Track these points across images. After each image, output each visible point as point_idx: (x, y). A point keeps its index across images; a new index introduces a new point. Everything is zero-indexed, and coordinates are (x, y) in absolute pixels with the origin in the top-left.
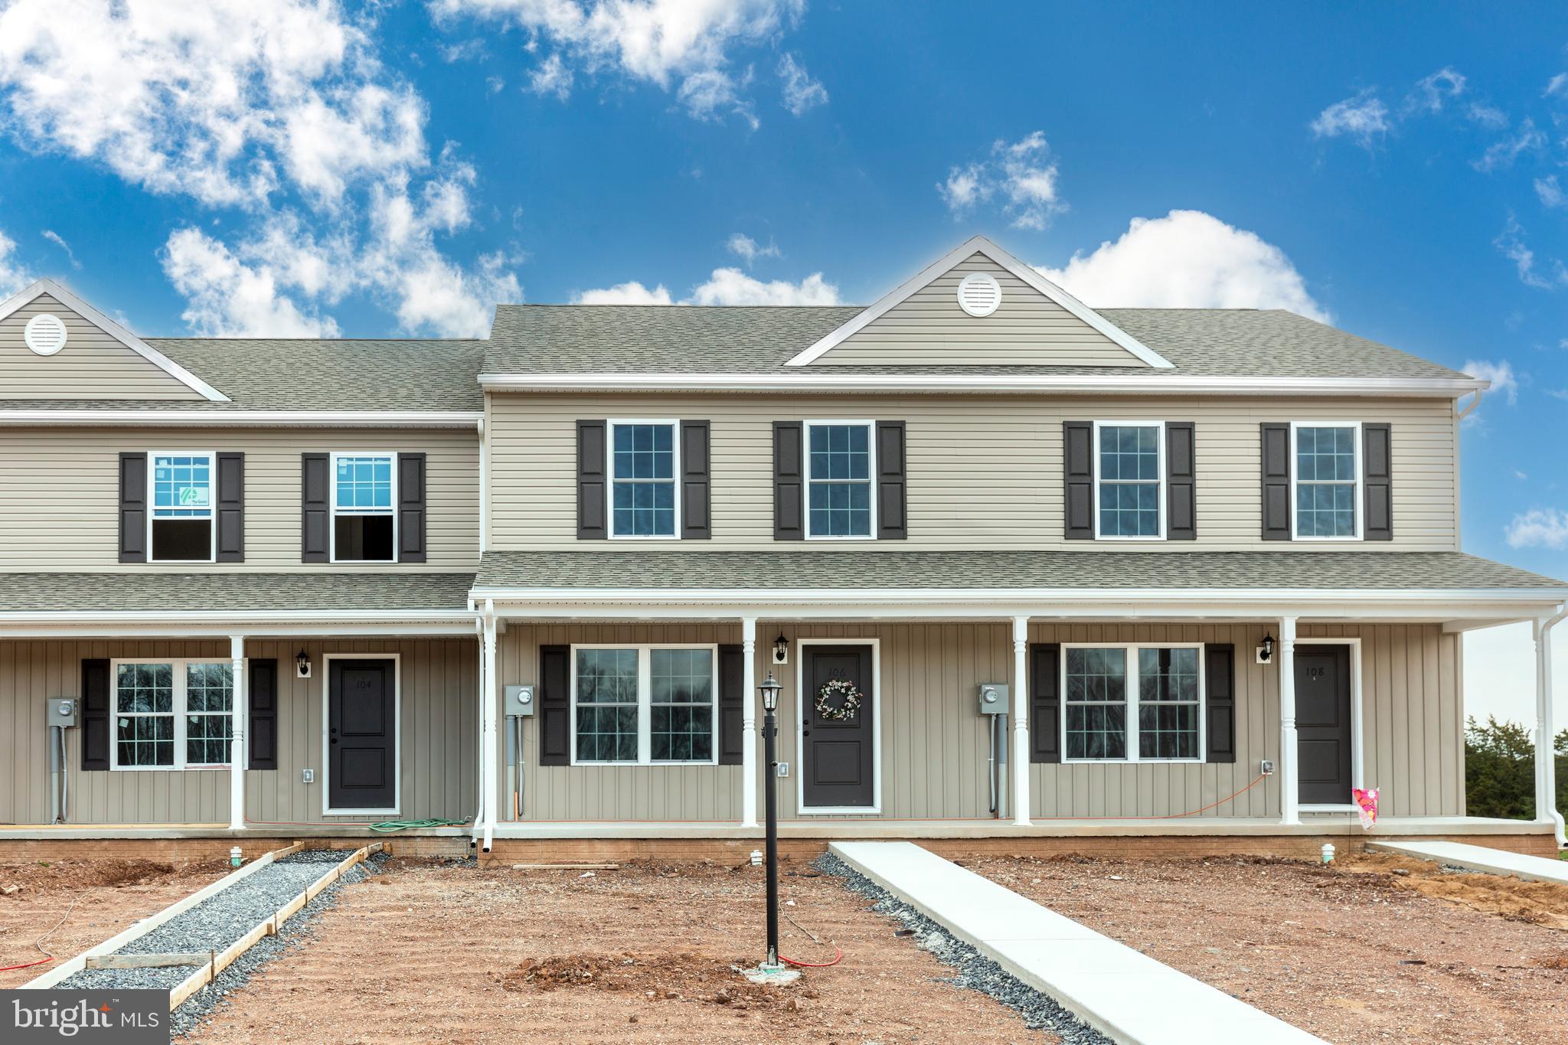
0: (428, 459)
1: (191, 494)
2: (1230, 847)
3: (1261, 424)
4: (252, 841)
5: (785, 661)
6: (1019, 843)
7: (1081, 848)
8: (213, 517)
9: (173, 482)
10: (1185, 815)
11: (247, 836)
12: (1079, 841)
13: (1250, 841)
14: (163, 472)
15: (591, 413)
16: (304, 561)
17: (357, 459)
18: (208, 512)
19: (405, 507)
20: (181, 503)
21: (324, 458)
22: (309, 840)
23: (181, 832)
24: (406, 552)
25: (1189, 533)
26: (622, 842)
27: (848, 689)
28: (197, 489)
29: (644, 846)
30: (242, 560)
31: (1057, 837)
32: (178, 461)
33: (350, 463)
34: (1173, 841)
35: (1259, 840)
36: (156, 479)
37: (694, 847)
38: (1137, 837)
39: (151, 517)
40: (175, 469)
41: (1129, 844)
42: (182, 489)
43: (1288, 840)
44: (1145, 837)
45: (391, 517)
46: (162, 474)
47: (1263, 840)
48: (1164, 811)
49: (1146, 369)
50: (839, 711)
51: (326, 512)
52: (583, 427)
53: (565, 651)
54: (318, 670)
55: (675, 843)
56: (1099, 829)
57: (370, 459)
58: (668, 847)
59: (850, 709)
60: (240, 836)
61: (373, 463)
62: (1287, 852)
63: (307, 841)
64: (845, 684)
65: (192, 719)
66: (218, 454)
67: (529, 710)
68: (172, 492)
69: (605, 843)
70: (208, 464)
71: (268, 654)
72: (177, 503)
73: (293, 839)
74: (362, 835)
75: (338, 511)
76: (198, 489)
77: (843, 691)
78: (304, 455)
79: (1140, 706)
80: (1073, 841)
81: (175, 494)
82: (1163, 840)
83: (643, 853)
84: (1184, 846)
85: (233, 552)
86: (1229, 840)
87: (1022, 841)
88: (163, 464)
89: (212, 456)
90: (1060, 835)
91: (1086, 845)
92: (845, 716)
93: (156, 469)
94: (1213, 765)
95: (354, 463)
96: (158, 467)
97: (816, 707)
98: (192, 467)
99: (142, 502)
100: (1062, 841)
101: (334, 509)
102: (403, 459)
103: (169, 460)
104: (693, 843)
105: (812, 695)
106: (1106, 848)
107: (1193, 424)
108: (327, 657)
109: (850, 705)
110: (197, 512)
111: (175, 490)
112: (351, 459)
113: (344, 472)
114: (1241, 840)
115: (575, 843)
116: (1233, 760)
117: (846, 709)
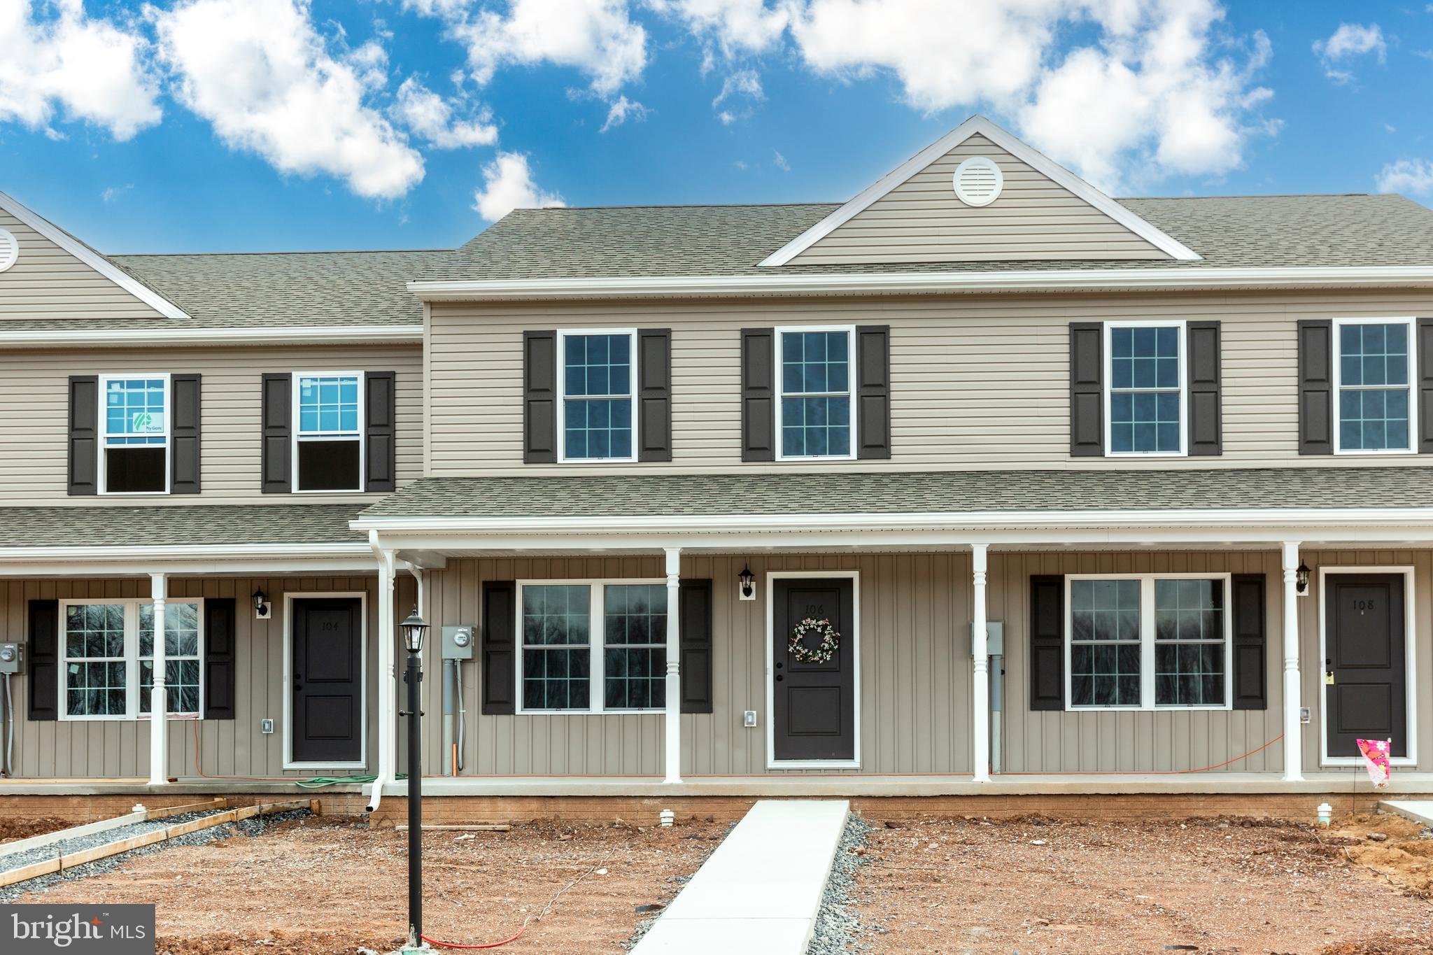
0: (398, 378)
1: (145, 420)
2: (1218, 806)
3: (1299, 322)
4: (171, 798)
5: (753, 597)
6: (975, 802)
7: (1045, 809)
8: (167, 445)
9: (126, 407)
11: (165, 792)
12: (1044, 799)
13: (1242, 800)
14: (116, 396)
16: (263, 492)
17: (322, 380)
18: (162, 439)
19: (373, 431)
20: (135, 430)
21: (285, 379)
22: (232, 797)
23: (95, 788)
24: (373, 480)
25: (1214, 447)
26: (527, 800)
27: (824, 627)
28: (150, 414)
29: (552, 805)
30: (198, 490)
31: (1018, 795)
32: (131, 384)
33: (314, 383)
34: (1152, 800)
35: (1253, 799)
36: (109, 404)
37: (607, 806)
38: (1110, 795)
39: (102, 445)
40: (128, 394)
42: (136, 415)
43: (1288, 799)
44: (1119, 795)
45: (358, 442)
46: (114, 399)
47: (1258, 799)
49: (1169, 262)
50: (815, 654)
51: (288, 437)
53: (509, 588)
54: (278, 610)
55: (586, 801)
56: (1066, 786)
57: (335, 379)
58: (578, 805)
59: (827, 651)
60: (157, 792)
61: (338, 383)
62: (1286, 812)
63: (229, 797)
64: (821, 623)
65: (146, 664)
66: (173, 376)
67: (467, 653)
68: (125, 418)
69: (508, 801)
70: (163, 387)
71: (226, 593)
72: (130, 430)
73: (214, 795)
74: (287, 791)
75: (301, 436)
76: (152, 415)
77: (819, 630)
78: (264, 375)
79: (1157, 645)
80: (1037, 799)
81: (128, 421)
82: (1141, 798)
83: (549, 811)
84: (1166, 805)
85: (189, 482)
86: (1218, 798)
87: (977, 800)
88: (116, 388)
89: (166, 377)
90: (1021, 793)
91: (1052, 804)
92: (821, 658)
93: (108, 394)
94: (1240, 713)
95: (318, 383)
96: (110, 391)
97: (789, 648)
98: (145, 390)
99: (93, 429)
100: (1024, 800)
101: (297, 434)
102: (370, 378)
103: (121, 383)
104: (606, 801)
105: (784, 635)
106: (1076, 807)
107: (1218, 323)
108: (288, 596)
109: (826, 645)
110: (152, 440)
111: (128, 416)
112: (315, 380)
113: (308, 393)
114: (1233, 798)
115: (475, 801)
116: (1263, 707)
117: (823, 651)
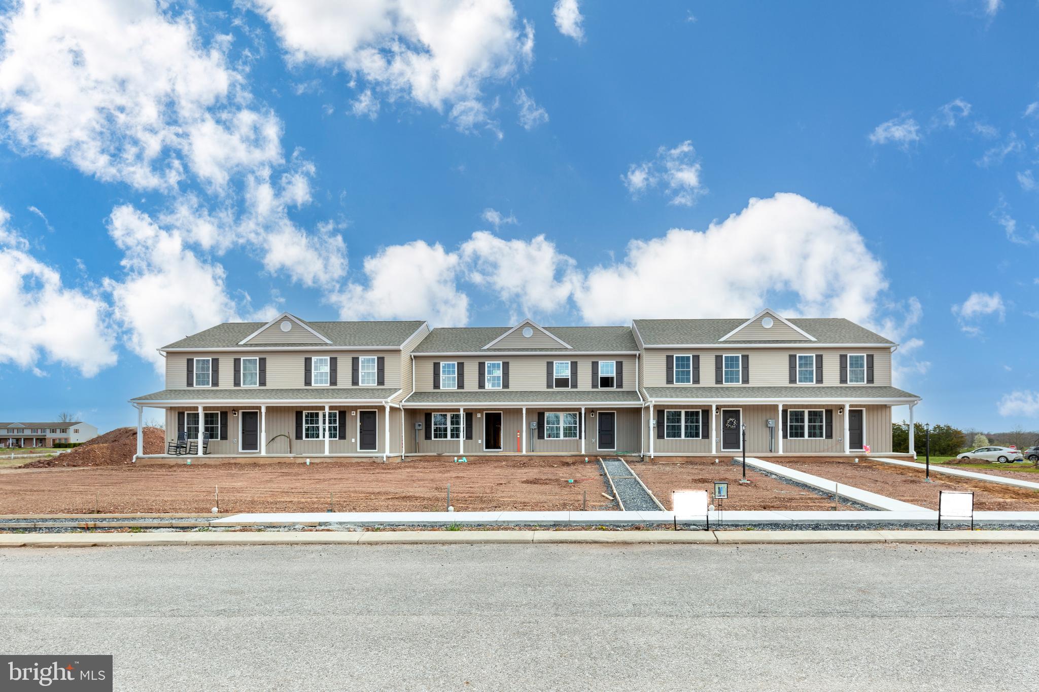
0: (623, 362)
1: (564, 372)
2: (832, 459)
3: (840, 355)
5: (718, 414)
6: (780, 458)
7: (795, 459)
8: (570, 377)
9: (560, 368)
10: (819, 452)
13: (837, 458)
15: (670, 354)
16: (592, 388)
19: (617, 374)
20: (562, 373)
21: (597, 363)
24: (618, 385)
25: (821, 382)
27: (734, 420)
28: (566, 371)
30: (577, 387)
32: (561, 363)
34: (818, 458)
36: (556, 368)
39: (554, 377)
41: (807, 458)
42: (562, 370)
43: (847, 457)
45: (614, 377)
47: (841, 457)
48: (814, 450)
49: (810, 341)
50: (732, 425)
51: (598, 375)
52: (668, 357)
60: (584, 455)
61: (610, 363)
62: (847, 460)
65: (564, 427)
66: (571, 362)
68: (560, 371)
69: (680, 457)
78: (592, 362)
79: (808, 424)
80: (793, 458)
82: (815, 458)
84: (820, 459)
85: (575, 385)
89: (569, 362)
90: (791, 456)
92: (733, 427)
94: (827, 439)
95: (605, 364)
96: (556, 365)
97: (725, 425)
99: (552, 373)
101: (600, 375)
102: (617, 363)
103: (559, 363)
105: (725, 422)
106: (801, 459)
107: (822, 355)
108: (598, 412)
109: (734, 424)
110: (566, 376)
113: (602, 366)
114: (835, 457)
116: (832, 438)
